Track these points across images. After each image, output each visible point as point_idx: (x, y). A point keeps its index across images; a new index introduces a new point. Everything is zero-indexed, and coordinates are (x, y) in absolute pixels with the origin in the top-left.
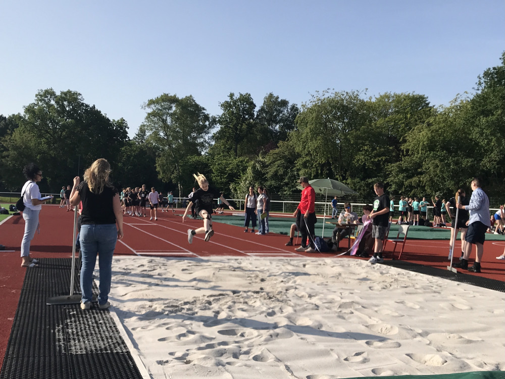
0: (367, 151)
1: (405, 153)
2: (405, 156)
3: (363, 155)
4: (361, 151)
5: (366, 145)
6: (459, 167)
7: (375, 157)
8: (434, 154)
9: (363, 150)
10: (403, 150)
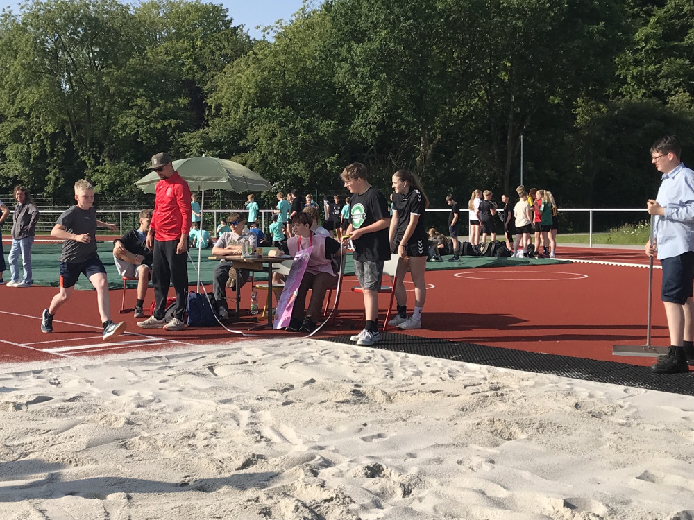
0: (141, 107)
1: (213, 111)
2: (214, 117)
3: (133, 115)
4: (131, 108)
5: (140, 97)
6: (313, 137)
7: (157, 119)
8: (268, 113)
9: (133, 106)
10: (211, 106)
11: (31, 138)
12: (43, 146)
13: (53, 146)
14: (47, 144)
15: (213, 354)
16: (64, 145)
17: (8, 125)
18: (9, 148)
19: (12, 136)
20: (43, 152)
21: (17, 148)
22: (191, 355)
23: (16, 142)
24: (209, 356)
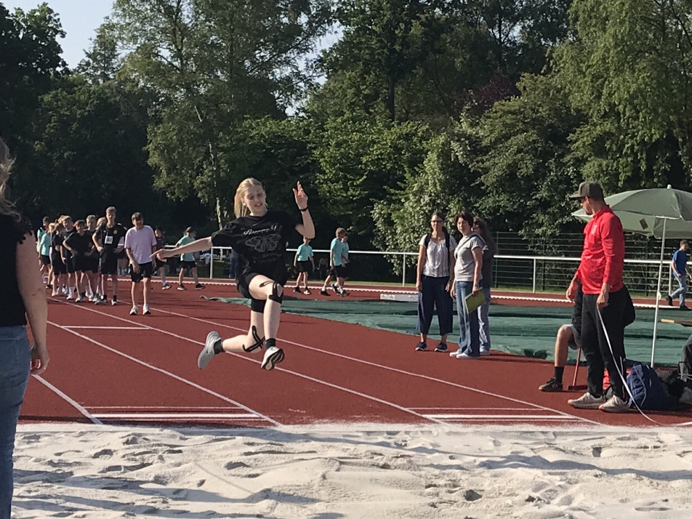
11: (620, 149)
12: (636, 162)
13: (651, 161)
14: (641, 158)
15: (613, 436)
16: (668, 161)
17: (589, 130)
18: (588, 165)
19: (593, 147)
20: (636, 170)
21: (600, 165)
22: (587, 435)
23: (597, 155)
24: (608, 437)
